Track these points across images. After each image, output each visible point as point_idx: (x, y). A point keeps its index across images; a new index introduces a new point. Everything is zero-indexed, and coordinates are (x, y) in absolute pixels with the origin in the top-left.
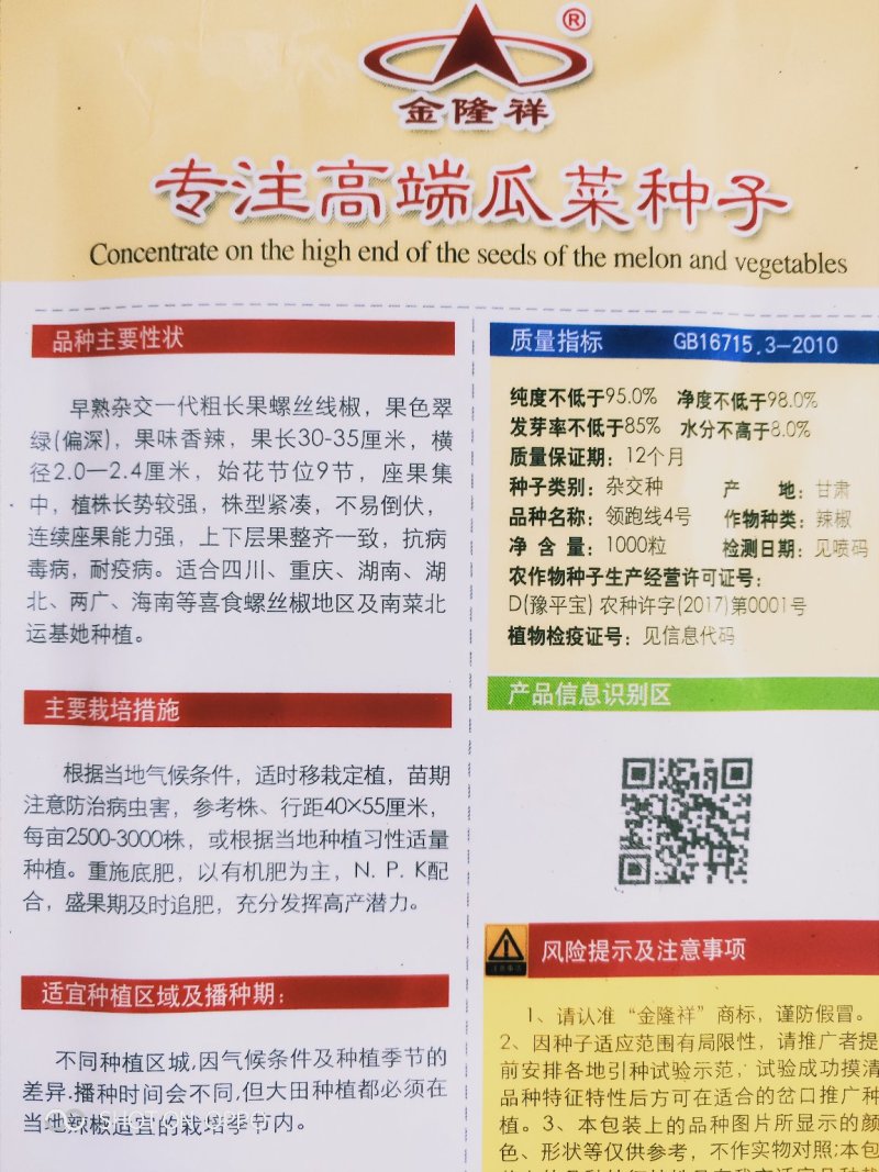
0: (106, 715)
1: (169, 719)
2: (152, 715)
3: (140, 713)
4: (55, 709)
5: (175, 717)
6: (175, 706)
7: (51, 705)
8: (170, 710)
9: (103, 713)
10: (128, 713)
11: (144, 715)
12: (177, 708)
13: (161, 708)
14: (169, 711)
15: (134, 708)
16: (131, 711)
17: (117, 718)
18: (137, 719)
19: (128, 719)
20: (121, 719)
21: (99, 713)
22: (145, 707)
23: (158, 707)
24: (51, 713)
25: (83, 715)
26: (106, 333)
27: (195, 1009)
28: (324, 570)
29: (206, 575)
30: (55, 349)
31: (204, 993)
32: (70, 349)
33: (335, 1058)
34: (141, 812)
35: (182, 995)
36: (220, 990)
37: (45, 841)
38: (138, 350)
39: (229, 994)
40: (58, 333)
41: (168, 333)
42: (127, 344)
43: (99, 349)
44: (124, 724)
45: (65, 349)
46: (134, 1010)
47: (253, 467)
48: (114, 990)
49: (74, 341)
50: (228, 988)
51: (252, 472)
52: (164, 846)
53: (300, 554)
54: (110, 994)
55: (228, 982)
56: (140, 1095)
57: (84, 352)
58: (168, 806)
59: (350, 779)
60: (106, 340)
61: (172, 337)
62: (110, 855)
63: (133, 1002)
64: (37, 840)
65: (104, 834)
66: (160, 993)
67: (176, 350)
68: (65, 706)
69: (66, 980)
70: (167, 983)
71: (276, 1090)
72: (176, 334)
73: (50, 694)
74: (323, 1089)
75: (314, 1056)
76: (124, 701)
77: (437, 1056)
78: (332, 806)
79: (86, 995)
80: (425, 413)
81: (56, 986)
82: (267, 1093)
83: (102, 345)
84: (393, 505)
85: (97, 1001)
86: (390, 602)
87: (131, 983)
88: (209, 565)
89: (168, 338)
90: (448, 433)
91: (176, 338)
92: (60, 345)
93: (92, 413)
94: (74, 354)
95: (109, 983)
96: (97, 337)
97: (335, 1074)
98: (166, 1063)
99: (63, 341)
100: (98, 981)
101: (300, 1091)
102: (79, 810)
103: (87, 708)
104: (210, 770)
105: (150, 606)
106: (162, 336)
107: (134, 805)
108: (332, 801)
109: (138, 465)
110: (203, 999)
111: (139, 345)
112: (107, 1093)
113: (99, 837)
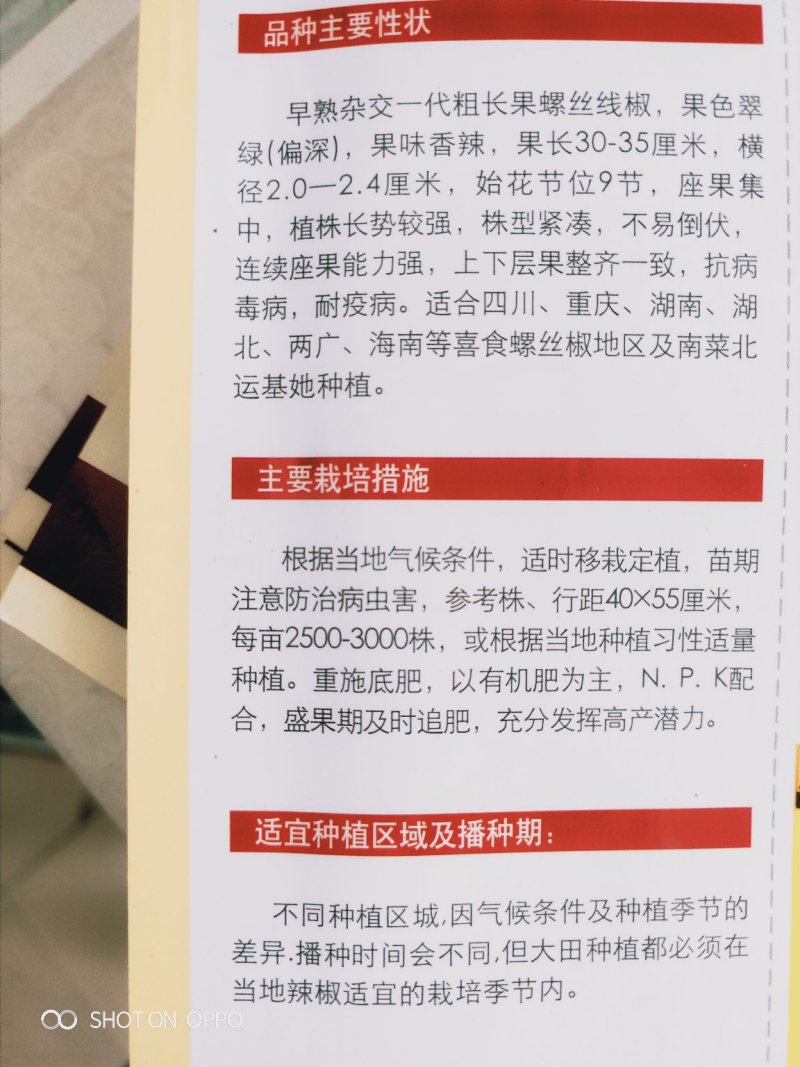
0: (337, 485)
1: (417, 490)
2: (395, 485)
3: (381, 482)
4: (271, 480)
5: (424, 488)
6: (424, 473)
7: (266, 476)
8: (418, 478)
9: (333, 484)
10: (366, 483)
11: (385, 485)
12: (426, 477)
13: (407, 477)
14: (416, 479)
15: (374, 476)
16: (370, 481)
17: (352, 488)
18: (376, 490)
19: (366, 490)
20: (356, 490)
21: (329, 484)
22: (387, 475)
23: (403, 475)
24: (266, 485)
25: (307, 486)
26: (332, 21)
27: (446, 851)
28: (609, 304)
29: (463, 310)
30: (267, 43)
31: (457, 831)
32: (286, 43)
33: (614, 910)
34: (381, 605)
35: (430, 834)
36: (476, 827)
37: (258, 644)
38: (374, 38)
39: (487, 833)
40: (271, 23)
41: (410, 16)
42: (359, 32)
43: (322, 40)
44: (361, 496)
45: (279, 43)
46: (371, 852)
47: (519, 178)
48: (347, 828)
49: (291, 32)
50: (486, 825)
51: (518, 184)
52: (410, 647)
53: (578, 284)
54: (342, 833)
55: (485, 818)
56: (378, 955)
57: (303, 46)
58: (415, 598)
59: (638, 565)
60: (331, 29)
61: (416, 22)
62: (340, 659)
63: (370, 842)
64: (249, 643)
65: (334, 633)
66: (404, 832)
67: (421, 37)
68: (285, 476)
69: (285, 816)
70: (412, 820)
71: (543, 950)
72: (421, 18)
73: (263, 462)
74: (598, 948)
75: (589, 908)
76: (361, 467)
77: (737, 906)
78: (615, 599)
79: (310, 833)
80: (730, 113)
81: (272, 824)
82: (531, 953)
83: (327, 35)
84: (693, 224)
85: (325, 842)
86: (689, 344)
87: (368, 819)
88: (467, 298)
89: (411, 23)
90: (758, 138)
91: (421, 24)
92: (272, 37)
93: (314, 118)
94: (291, 48)
95: (340, 819)
96: (320, 27)
97: (615, 930)
98: (410, 917)
99: (276, 32)
100: (326, 818)
101: (570, 950)
102: (302, 604)
103: (312, 477)
104: (466, 553)
105: (393, 348)
106: (403, 21)
107: (373, 597)
108: (615, 592)
109: (376, 177)
110: (455, 840)
111: (374, 32)
112: (336, 953)
113: (328, 638)
